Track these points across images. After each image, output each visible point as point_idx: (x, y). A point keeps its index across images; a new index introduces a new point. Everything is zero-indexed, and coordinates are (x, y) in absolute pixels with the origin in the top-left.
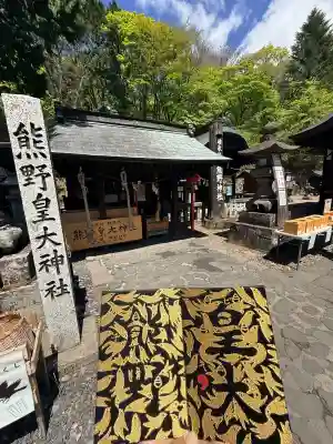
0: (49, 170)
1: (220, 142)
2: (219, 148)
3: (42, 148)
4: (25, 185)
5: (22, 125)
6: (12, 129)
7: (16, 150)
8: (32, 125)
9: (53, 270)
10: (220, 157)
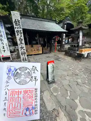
0: (22, 32)
1: (65, 26)
2: (65, 28)
3: (20, 26)
4: (17, 35)
5: (16, 20)
6: (14, 21)
7: (15, 26)
8: (18, 20)
9: (24, 55)
10: (65, 31)
